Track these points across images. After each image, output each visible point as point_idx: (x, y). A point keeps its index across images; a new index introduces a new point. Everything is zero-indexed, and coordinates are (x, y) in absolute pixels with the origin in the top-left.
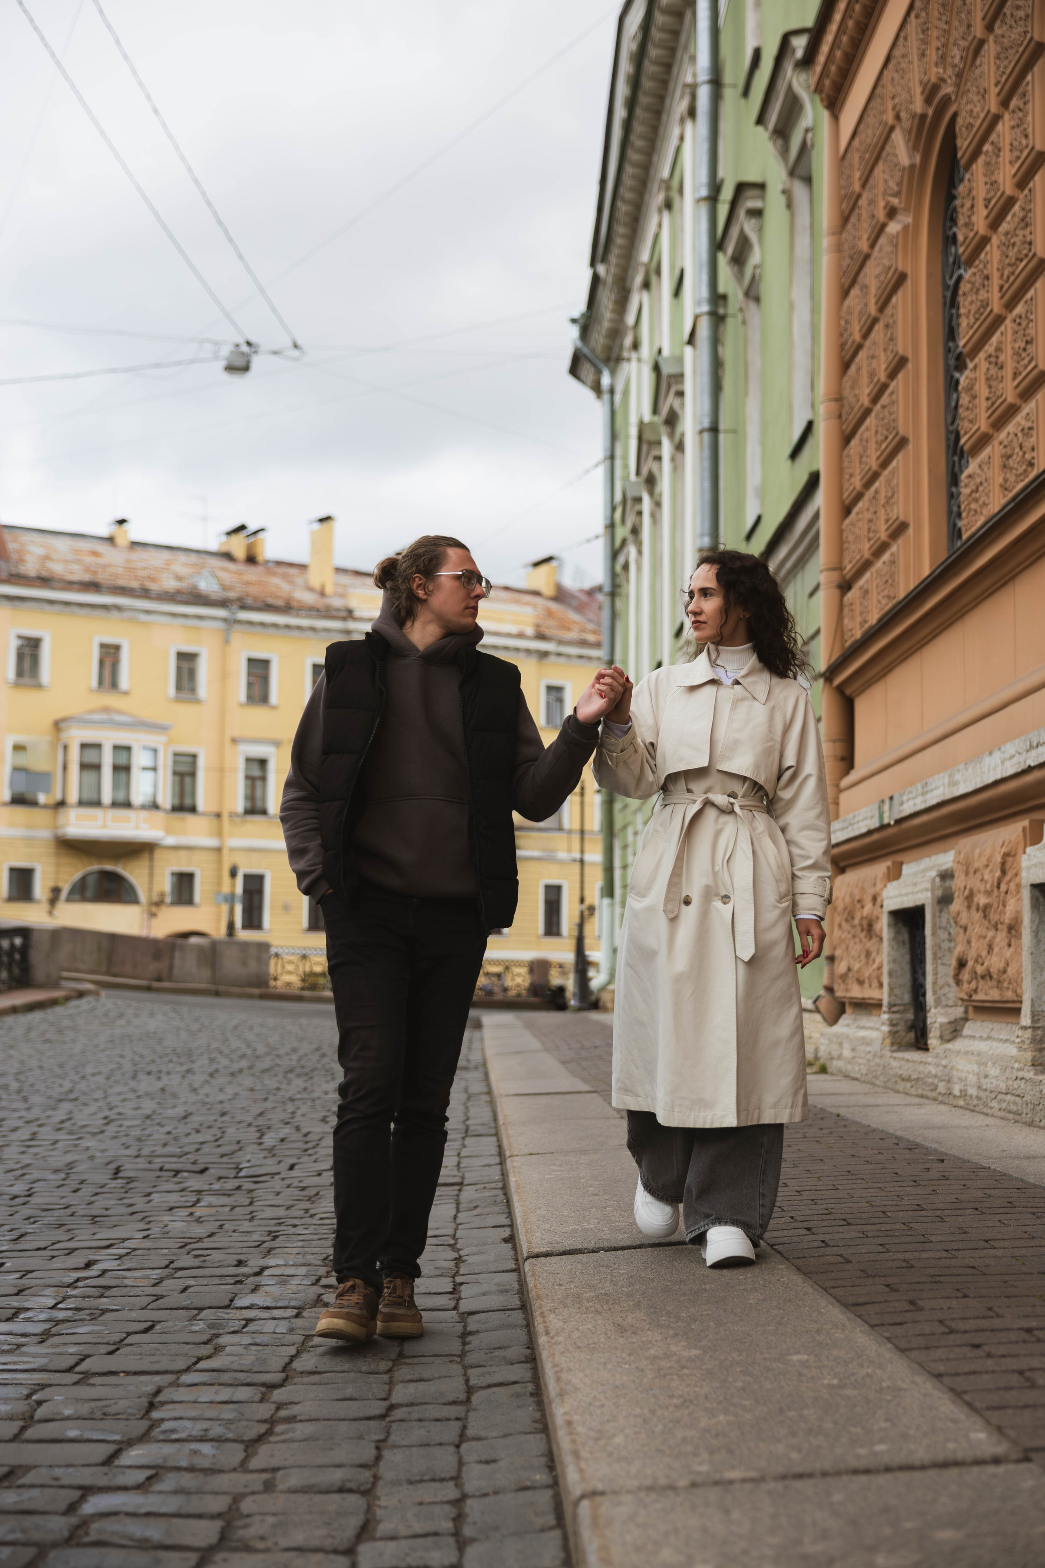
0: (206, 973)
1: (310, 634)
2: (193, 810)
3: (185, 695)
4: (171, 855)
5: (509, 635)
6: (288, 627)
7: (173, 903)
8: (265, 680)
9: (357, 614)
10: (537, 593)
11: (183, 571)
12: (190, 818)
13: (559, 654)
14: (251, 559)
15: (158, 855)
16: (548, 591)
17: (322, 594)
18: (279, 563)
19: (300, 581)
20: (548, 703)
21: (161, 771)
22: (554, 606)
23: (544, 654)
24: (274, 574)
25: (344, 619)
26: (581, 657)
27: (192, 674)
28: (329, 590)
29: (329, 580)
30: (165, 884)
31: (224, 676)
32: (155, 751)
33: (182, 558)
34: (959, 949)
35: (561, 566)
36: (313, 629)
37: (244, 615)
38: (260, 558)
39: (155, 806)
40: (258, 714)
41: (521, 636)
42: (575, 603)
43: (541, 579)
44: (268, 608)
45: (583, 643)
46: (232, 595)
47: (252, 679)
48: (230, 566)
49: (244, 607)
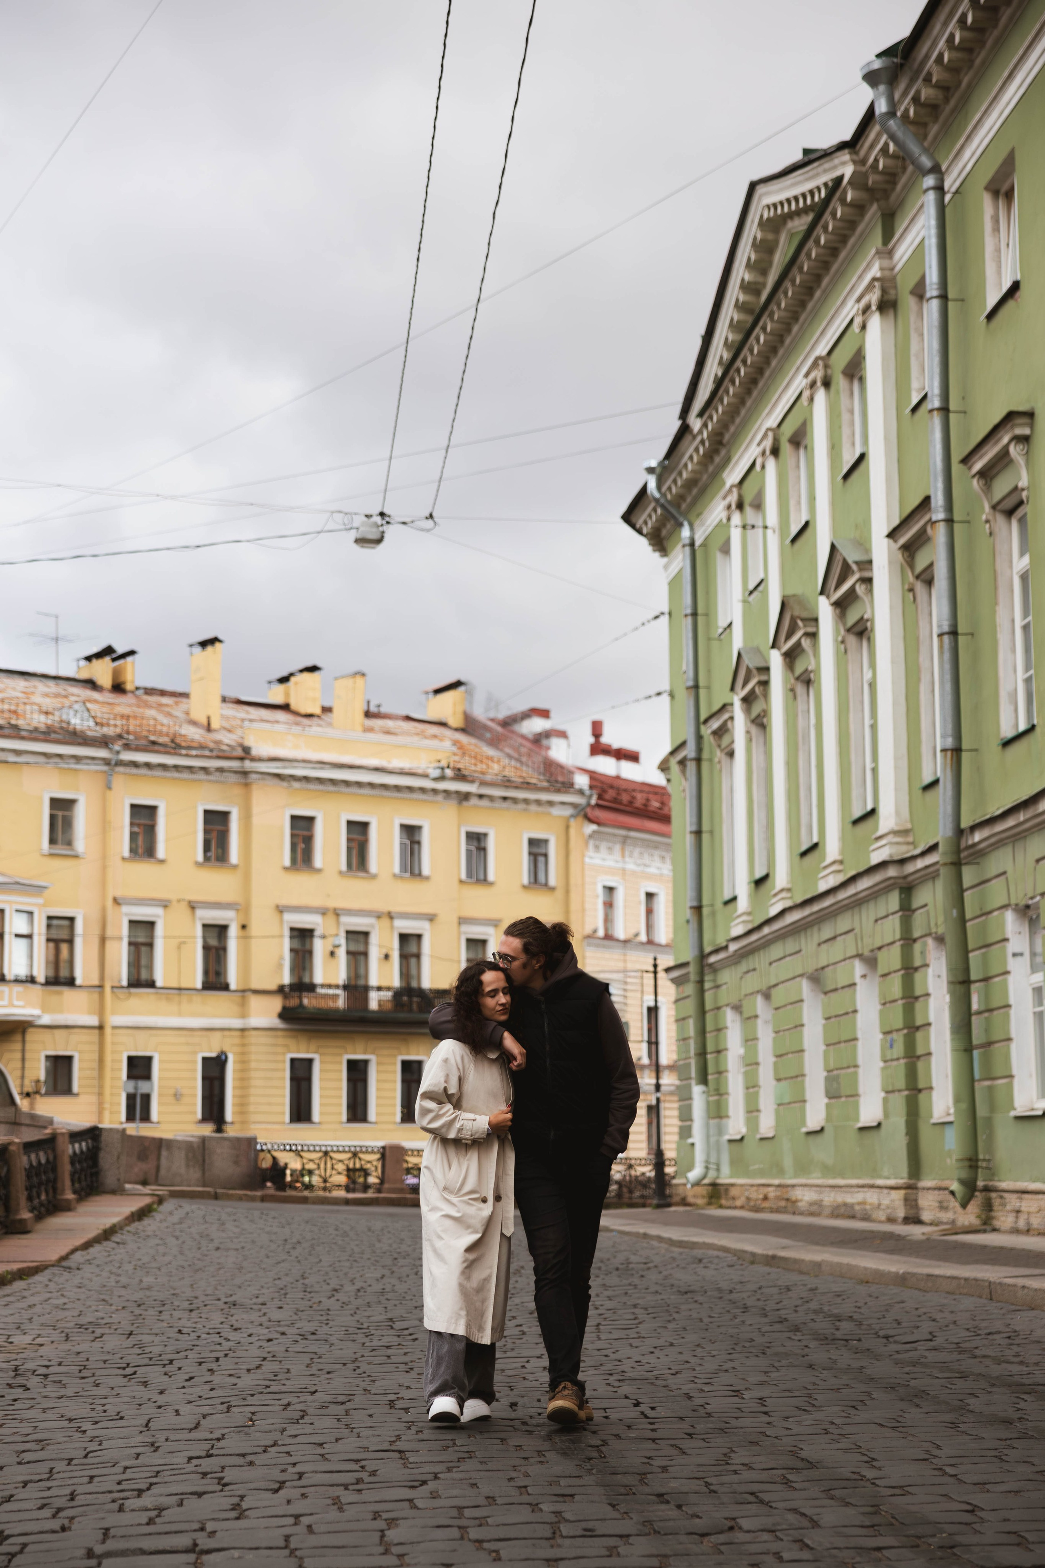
0: (195, 1174)
1: (202, 776)
2: (70, 982)
3: (59, 849)
4: (46, 1035)
6: (176, 767)
7: (47, 1094)
8: (150, 830)
9: (254, 752)
10: (440, 724)
11: (48, 703)
12: (67, 992)
13: (481, 796)
14: (118, 688)
15: (32, 1036)
16: (455, 721)
17: (209, 728)
18: (149, 691)
19: (178, 712)
20: (469, 852)
21: (36, 938)
22: (464, 738)
23: (466, 796)
24: (147, 705)
25: (242, 759)
26: (505, 799)
27: (68, 823)
28: (215, 724)
29: (218, 713)
30: (39, 1070)
31: (105, 825)
32: (31, 913)
33: (41, 686)
35: (470, 694)
36: (204, 769)
37: (127, 756)
38: (129, 687)
39: (32, 980)
40: (143, 869)
42: (488, 735)
43: (446, 708)
44: (152, 746)
45: (507, 783)
46: (109, 731)
47: (136, 829)
48: (95, 695)
49: (127, 747)
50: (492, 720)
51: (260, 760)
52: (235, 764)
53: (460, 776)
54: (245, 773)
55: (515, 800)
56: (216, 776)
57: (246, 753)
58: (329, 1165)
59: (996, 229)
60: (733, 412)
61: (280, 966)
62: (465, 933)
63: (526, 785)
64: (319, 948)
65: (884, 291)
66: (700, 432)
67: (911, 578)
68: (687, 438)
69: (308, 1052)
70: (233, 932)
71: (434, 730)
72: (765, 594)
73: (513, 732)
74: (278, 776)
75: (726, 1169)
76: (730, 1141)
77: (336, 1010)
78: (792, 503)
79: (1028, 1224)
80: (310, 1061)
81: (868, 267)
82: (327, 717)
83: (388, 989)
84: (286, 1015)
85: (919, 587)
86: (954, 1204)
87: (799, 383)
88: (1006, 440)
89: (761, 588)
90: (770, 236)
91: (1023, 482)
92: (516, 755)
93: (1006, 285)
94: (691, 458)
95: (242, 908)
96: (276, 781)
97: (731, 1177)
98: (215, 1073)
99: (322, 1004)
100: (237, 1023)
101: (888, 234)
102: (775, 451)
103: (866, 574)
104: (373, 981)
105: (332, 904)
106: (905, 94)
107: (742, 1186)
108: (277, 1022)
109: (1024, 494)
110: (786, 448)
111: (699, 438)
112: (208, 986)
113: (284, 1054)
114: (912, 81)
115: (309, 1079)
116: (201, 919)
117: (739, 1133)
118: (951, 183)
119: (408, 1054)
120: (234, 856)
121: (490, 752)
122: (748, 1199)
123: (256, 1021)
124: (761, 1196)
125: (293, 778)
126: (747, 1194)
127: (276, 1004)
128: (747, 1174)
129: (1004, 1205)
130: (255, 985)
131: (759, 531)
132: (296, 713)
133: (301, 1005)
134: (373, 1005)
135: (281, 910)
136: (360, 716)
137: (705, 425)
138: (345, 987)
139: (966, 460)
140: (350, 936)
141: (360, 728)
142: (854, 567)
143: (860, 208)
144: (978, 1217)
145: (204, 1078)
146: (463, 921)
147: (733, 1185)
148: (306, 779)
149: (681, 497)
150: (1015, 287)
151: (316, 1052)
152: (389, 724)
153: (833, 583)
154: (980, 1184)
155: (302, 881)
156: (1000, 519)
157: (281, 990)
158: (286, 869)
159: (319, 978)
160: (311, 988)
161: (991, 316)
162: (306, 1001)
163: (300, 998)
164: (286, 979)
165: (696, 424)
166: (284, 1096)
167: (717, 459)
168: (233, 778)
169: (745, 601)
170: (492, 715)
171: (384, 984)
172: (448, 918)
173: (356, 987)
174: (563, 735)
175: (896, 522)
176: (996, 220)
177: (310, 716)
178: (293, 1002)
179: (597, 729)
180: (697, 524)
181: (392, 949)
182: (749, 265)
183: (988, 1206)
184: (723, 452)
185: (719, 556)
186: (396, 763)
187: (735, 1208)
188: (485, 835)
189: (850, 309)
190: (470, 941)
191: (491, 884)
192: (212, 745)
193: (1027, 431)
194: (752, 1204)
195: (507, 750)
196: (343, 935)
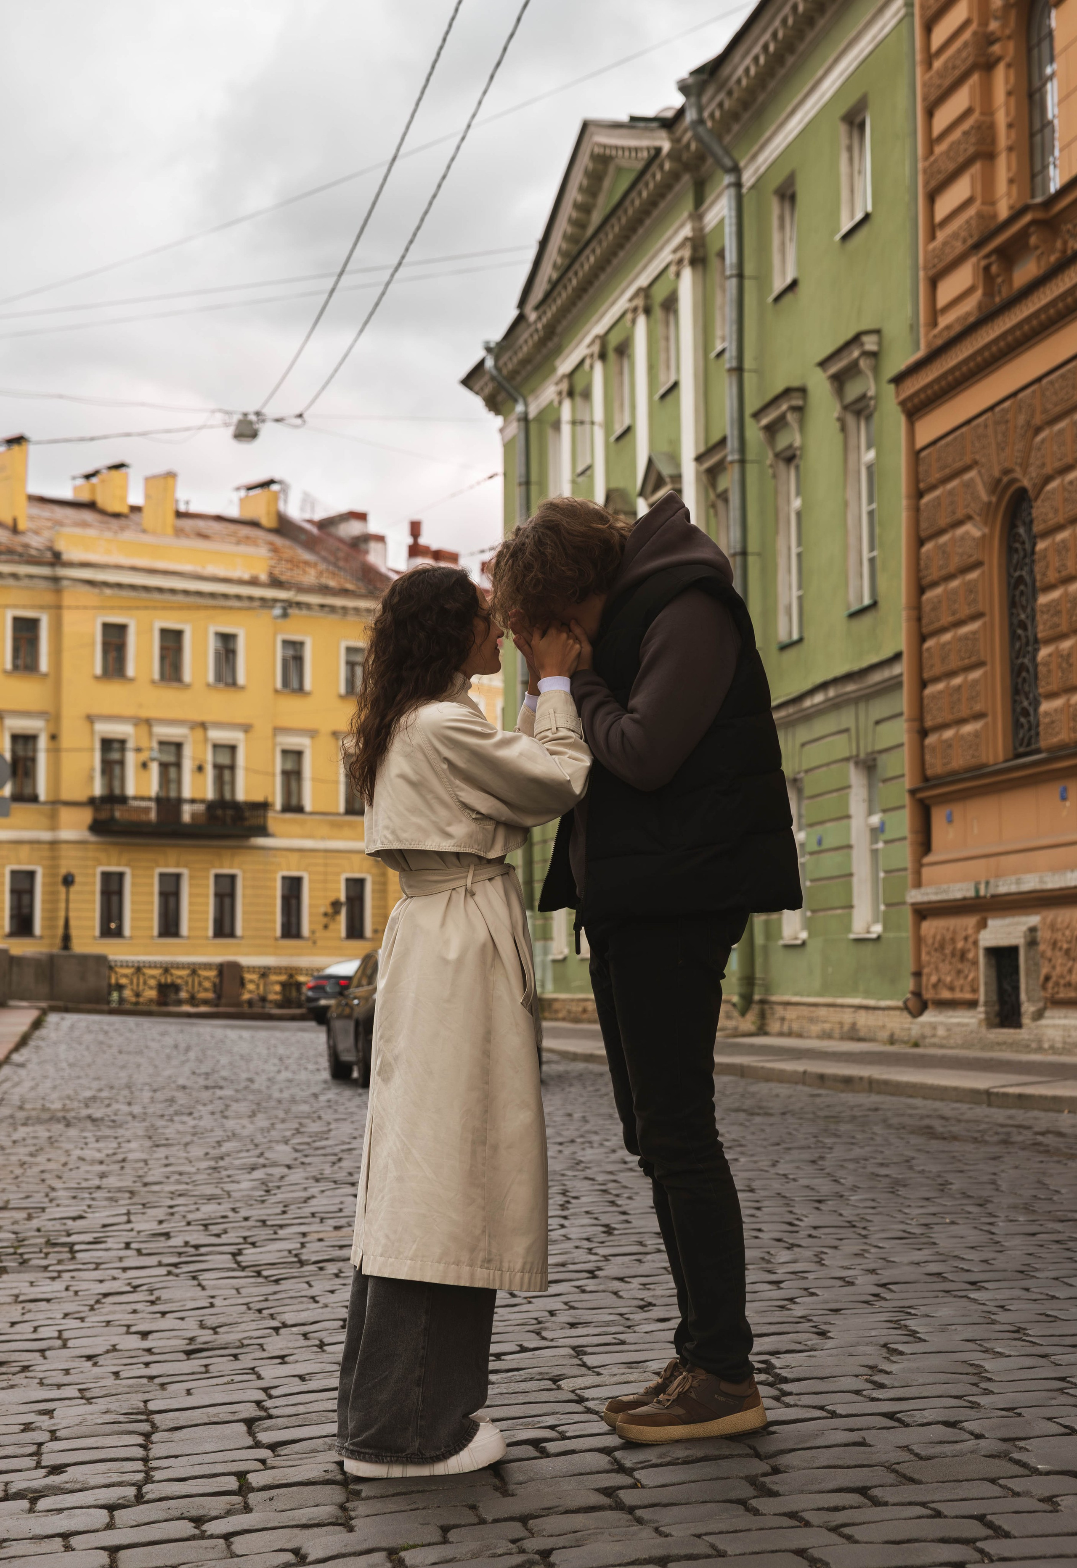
0: (46, 988)
1: (11, 582)
5: (241, 582)
9: (65, 557)
10: (254, 524)
16: (268, 521)
17: (15, 530)
20: (285, 662)
22: (278, 541)
25: (52, 565)
26: (322, 606)
28: (22, 525)
34: (1044, 971)
35: (282, 491)
36: (15, 576)
41: (254, 582)
42: (303, 537)
43: (260, 511)
45: (324, 590)
50: (310, 521)
51: (70, 565)
52: (45, 571)
53: (276, 583)
54: (56, 580)
55: (332, 609)
56: (26, 582)
57: (57, 559)
58: (141, 981)
59: (782, 227)
60: (564, 311)
61: (91, 778)
62: (280, 744)
63: (344, 592)
64: (131, 759)
65: (695, 249)
66: (535, 322)
67: (712, 496)
68: (522, 326)
69: (119, 865)
70: (43, 743)
71: (245, 531)
72: (591, 478)
73: (330, 535)
74: (91, 583)
75: (549, 986)
76: (555, 961)
77: (148, 824)
78: (616, 405)
79: (790, 1028)
80: (121, 875)
81: (682, 225)
82: (135, 517)
83: (202, 801)
84: (97, 827)
85: (720, 505)
86: (736, 1014)
87: (622, 304)
88: (784, 407)
89: (588, 472)
90: (600, 167)
91: (797, 443)
92: (332, 558)
93: (789, 280)
94: (526, 341)
95: (53, 717)
96: (87, 588)
97: (555, 992)
98: (26, 886)
99: (134, 817)
100: (46, 836)
101: (699, 200)
102: (603, 356)
103: (677, 486)
104: (187, 793)
105: (145, 713)
106: (712, 99)
107: (564, 1000)
108: (86, 835)
109: (798, 453)
110: (612, 356)
111: (532, 329)
112: (18, 797)
113: (94, 867)
114: (717, 92)
115: (120, 893)
116: (10, 728)
117: (561, 953)
118: (748, 178)
119: (221, 867)
120: (44, 664)
121: (306, 556)
122: (569, 1012)
123: (66, 834)
124: (580, 1009)
125: (106, 584)
126: (567, 1007)
127: (86, 816)
128: (568, 990)
129: (773, 1014)
130: (65, 796)
131: (587, 427)
132: (103, 512)
133: (112, 819)
134: (186, 817)
135: (91, 719)
136: (171, 516)
137: (539, 318)
138: (158, 800)
139: (756, 415)
140: (165, 747)
141: (170, 531)
142: (668, 480)
143: (675, 176)
144: (753, 1023)
145: (13, 891)
146: (278, 730)
147: (556, 1000)
148: (119, 586)
149: (515, 373)
150: (794, 284)
151: (127, 865)
152: (201, 524)
153: (649, 488)
154: (757, 997)
155: (114, 691)
156: (782, 466)
157: (92, 802)
158: (96, 678)
159: (131, 790)
160: (123, 799)
161: (777, 299)
162: (117, 814)
163: (112, 811)
164: (98, 790)
165: (532, 316)
166: (94, 910)
167: (550, 345)
168: (43, 584)
169: (574, 482)
170: (307, 516)
171: (198, 795)
172: (263, 728)
173: (168, 799)
174: (381, 539)
175: (702, 449)
176: (782, 219)
177: (117, 515)
178: (104, 815)
179: (415, 528)
180: (530, 399)
181: (205, 761)
182: (581, 189)
183: (762, 1016)
184: (556, 340)
185: (550, 433)
186: (211, 570)
187: (557, 1020)
188: (302, 644)
189: (666, 256)
190: (285, 752)
191: (308, 694)
192: (20, 549)
193: (799, 403)
194: (572, 1015)
195: (324, 553)
196: (155, 745)
